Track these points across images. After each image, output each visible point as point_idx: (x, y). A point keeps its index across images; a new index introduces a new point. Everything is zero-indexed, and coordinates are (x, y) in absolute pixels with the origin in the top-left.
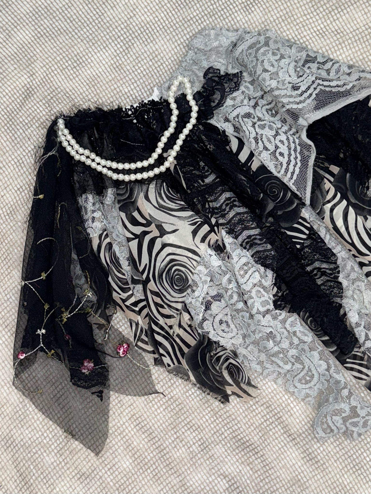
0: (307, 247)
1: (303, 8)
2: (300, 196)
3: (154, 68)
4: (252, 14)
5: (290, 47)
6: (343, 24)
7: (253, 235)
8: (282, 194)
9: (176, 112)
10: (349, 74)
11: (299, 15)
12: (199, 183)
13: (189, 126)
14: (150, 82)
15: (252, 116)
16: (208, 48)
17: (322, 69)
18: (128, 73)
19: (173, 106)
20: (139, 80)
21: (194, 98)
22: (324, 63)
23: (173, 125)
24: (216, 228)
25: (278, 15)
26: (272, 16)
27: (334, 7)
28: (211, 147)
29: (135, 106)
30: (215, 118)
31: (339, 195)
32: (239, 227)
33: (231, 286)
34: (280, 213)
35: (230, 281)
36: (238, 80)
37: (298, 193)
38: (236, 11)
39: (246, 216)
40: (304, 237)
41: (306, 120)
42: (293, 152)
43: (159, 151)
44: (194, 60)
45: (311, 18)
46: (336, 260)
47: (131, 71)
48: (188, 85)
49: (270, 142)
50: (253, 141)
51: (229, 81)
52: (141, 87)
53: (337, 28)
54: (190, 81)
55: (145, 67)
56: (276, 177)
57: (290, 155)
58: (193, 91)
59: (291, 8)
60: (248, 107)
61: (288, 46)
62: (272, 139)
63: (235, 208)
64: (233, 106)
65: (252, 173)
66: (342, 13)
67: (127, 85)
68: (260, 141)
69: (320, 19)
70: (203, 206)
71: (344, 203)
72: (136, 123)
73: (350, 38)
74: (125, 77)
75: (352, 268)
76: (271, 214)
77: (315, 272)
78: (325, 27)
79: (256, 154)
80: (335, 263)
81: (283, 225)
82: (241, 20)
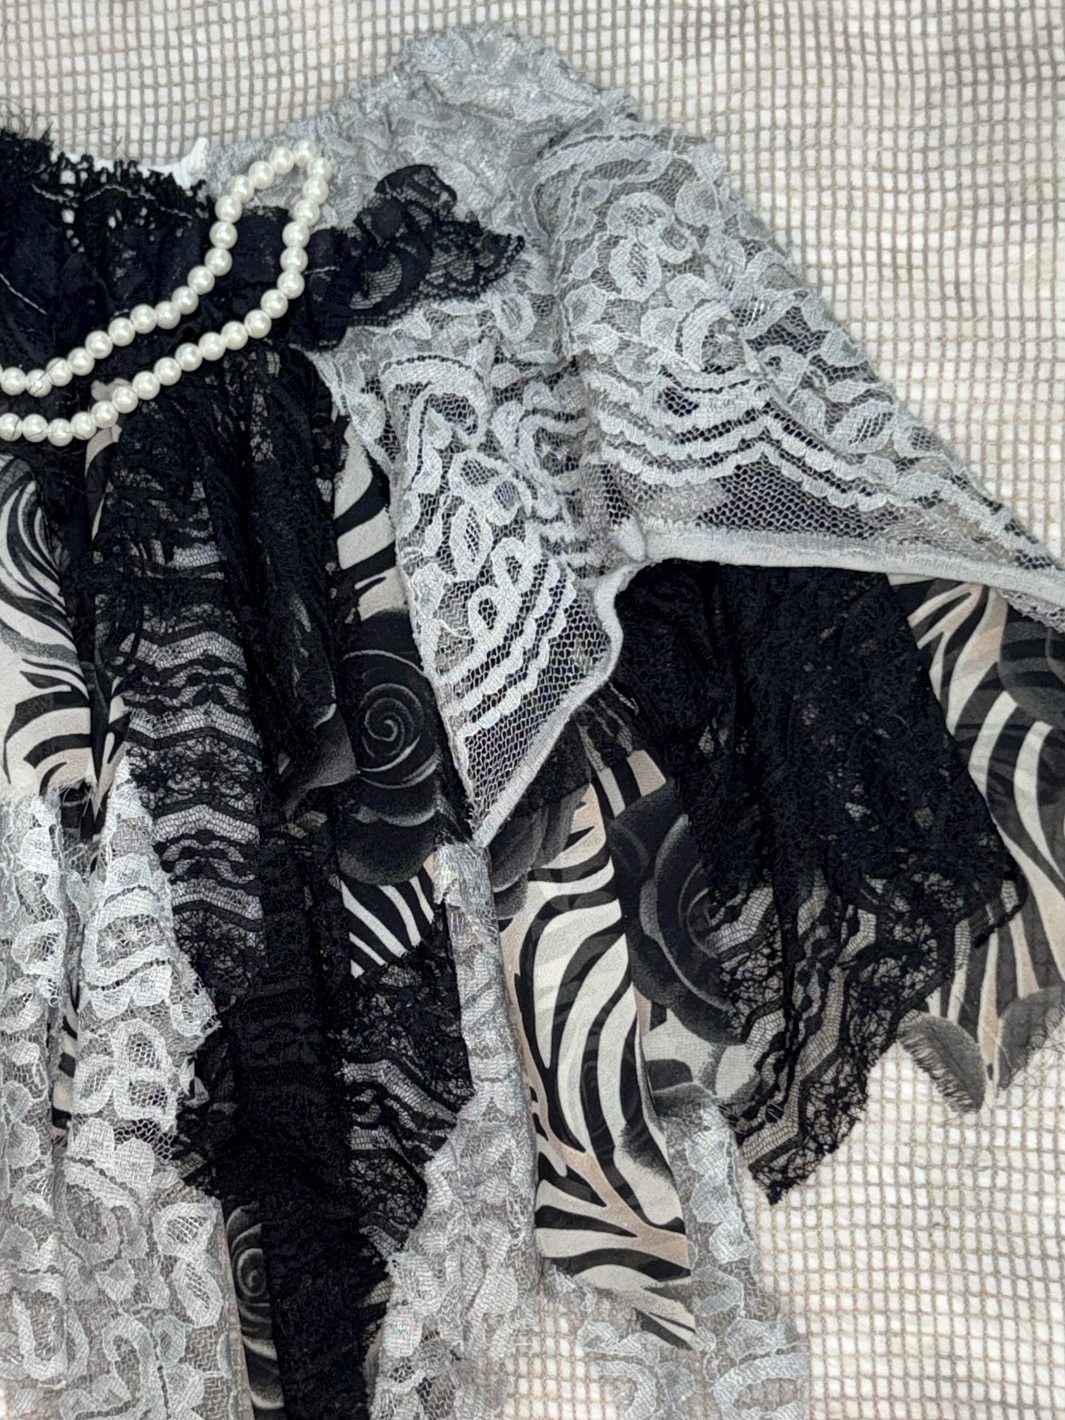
0: (386, 990)
1: (888, 138)
2: (471, 799)
3: (245, 71)
4: (692, 66)
5: (752, 248)
6: (997, 272)
7: (223, 839)
8: (408, 751)
9: (219, 260)
10: (904, 464)
11: (857, 157)
12: (149, 550)
13: (234, 335)
14: (204, 112)
15: (469, 422)
16: (462, 97)
17: (819, 391)
18: (146, 39)
19: (224, 234)
20: (170, 84)
21: (309, 248)
22: (836, 374)
23: (185, 299)
24: (110, 738)
25: (781, 115)
26: (758, 107)
27: (999, 195)
28: (263, 449)
29: (98, 166)
30: (342, 356)
31: (607, 873)
32: (189, 783)
33: (36, 968)
34: (364, 816)
35: (44, 947)
36: (497, 263)
37: (469, 784)
38: (642, 25)
39: (234, 754)
40: (397, 948)
41: (645, 536)
42: (530, 627)
43: (81, 360)
44: (388, 115)
45: (896, 191)
46: (465, 1099)
47: (160, 40)
48: (315, 189)
49: (474, 543)
50: (416, 509)
51: (460, 248)
52: (163, 113)
53: (965, 275)
54: (331, 181)
55: (216, 52)
56: (427, 683)
57: (516, 630)
58: (321, 219)
59: (842, 113)
60: (473, 381)
61: (745, 243)
62: (487, 537)
63: (216, 710)
64: (424, 344)
65: (349, 619)
66: (1015, 232)
67: (122, 82)
68: (438, 518)
69: (927, 210)
70: (115, 638)
71: (612, 912)
72: (68, 226)
73: (990, 340)
74: (127, 50)
75: (505, 1164)
76: (326, 799)
77: (365, 1098)
78: (926, 250)
79: (402, 560)
80: (455, 1108)
81: (349, 863)
82: (641, 63)
